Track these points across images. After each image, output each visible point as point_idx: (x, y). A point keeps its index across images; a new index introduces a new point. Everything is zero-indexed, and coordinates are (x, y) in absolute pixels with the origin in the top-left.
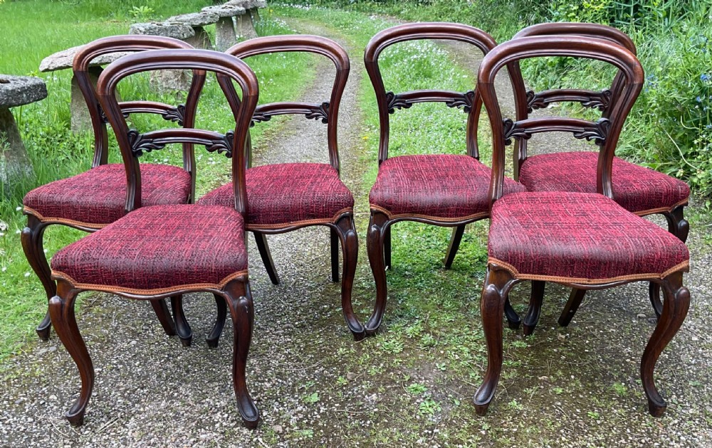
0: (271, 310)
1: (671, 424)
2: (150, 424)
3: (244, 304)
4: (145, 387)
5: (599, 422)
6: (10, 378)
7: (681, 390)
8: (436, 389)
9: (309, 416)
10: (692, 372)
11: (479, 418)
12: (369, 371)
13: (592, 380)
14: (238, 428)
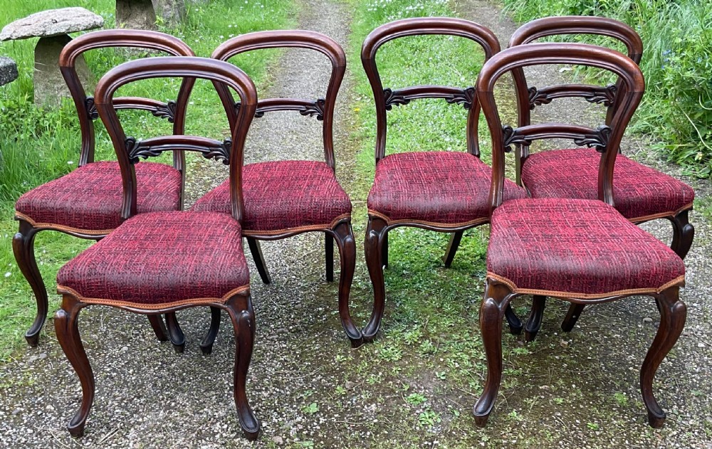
0: (264, 313)
1: (670, 435)
2: (150, 435)
3: (246, 317)
4: (142, 396)
5: (598, 433)
6: (3, 388)
7: (682, 400)
8: (436, 400)
9: (309, 427)
10: (695, 381)
11: (479, 429)
12: (368, 380)
13: (593, 390)
14: (238, 439)
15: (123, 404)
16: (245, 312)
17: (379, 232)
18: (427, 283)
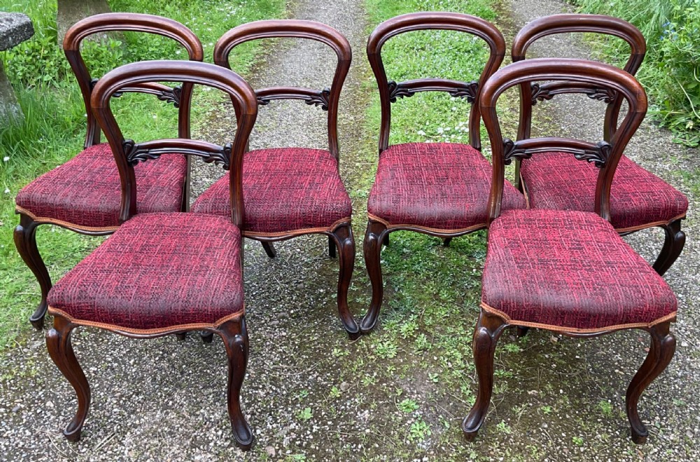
0: (267, 294)
1: (651, 453)
2: (145, 441)
3: (239, 342)
4: (140, 392)
5: (582, 449)
6: (6, 379)
7: (664, 411)
8: (427, 407)
9: (302, 436)
10: (677, 387)
11: (468, 444)
12: (362, 381)
13: (580, 396)
14: (232, 448)
15: (121, 402)
16: (238, 337)
17: (378, 235)
18: (426, 265)
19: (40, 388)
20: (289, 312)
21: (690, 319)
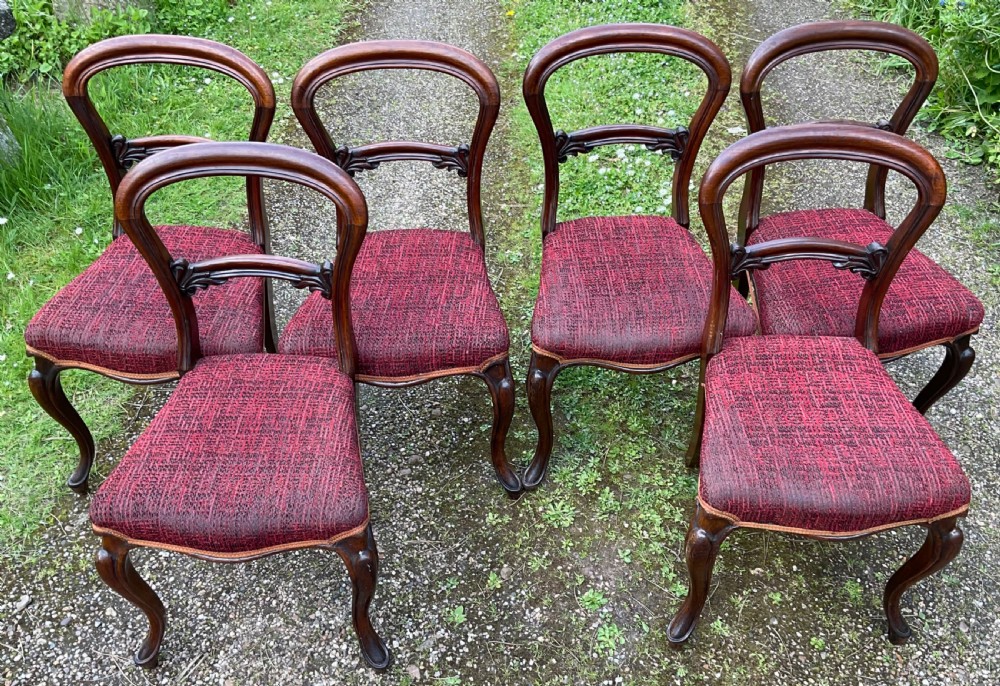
0: (392, 426)
1: (914, 657)
2: (246, 662)
3: (365, 561)
5: (823, 655)
6: (46, 576)
7: (931, 593)
8: (618, 600)
9: (454, 648)
11: (674, 655)
12: (529, 564)
13: (820, 574)
14: (362, 670)
15: (207, 604)
16: (364, 554)
17: (547, 373)
18: (607, 376)
19: (95, 587)
20: (423, 455)
21: (966, 448)
